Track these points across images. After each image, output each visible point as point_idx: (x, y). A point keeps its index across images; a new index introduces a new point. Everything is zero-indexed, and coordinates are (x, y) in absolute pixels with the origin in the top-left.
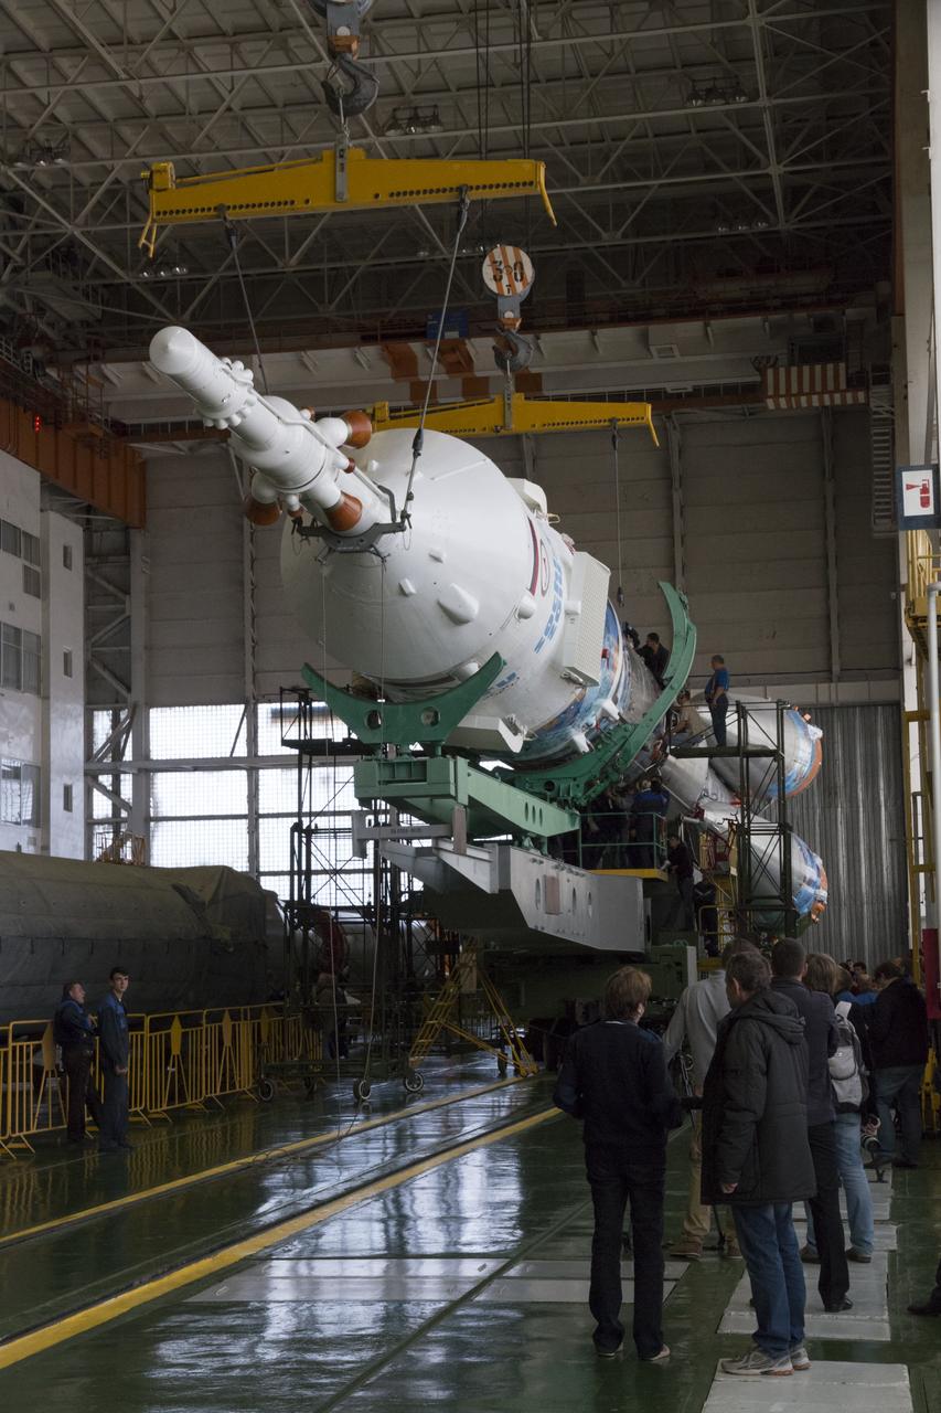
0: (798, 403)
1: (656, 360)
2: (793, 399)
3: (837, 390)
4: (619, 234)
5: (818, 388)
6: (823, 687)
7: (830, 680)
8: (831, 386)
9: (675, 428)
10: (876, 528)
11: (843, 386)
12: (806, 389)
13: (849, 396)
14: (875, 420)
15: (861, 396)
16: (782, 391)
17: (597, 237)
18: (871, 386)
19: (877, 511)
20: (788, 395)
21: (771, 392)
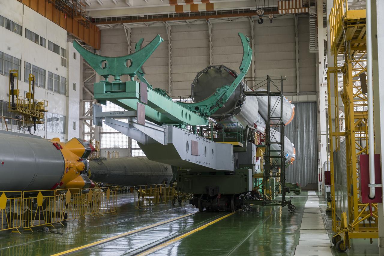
0: (288, 11)
2: (287, 10)
3: (300, 8)
5: (294, 7)
6: (294, 97)
7: (296, 95)
8: (298, 7)
9: (252, 21)
10: (310, 49)
11: (302, 6)
12: (291, 7)
13: (303, 9)
14: (311, 17)
15: (307, 9)
16: (284, 8)
18: (310, 7)
19: (311, 44)
20: (285, 9)
21: (280, 8)
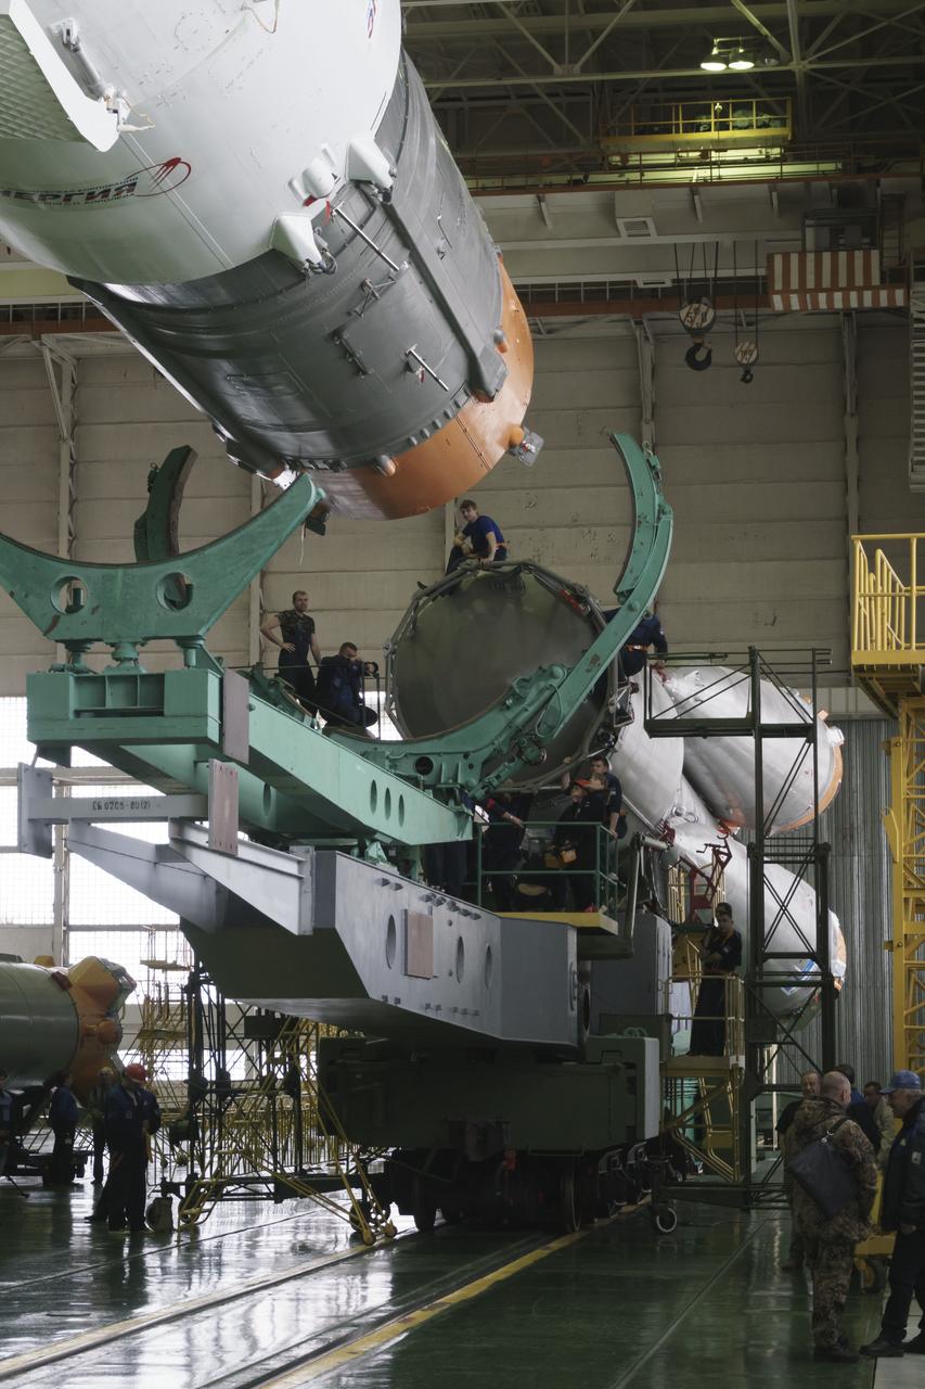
0: (815, 302)
1: (624, 240)
2: (808, 295)
3: (868, 286)
4: (578, 67)
5: (843, 283)
8: (859, 281)
9: (647, 338)
10: (914, 477)
11: (876, 281)
12: (826, 282)
13: (883, 294)
14: (918, 330)
15: (899, 294)
16: (795, 284)
17: (549, 71)
18: (913, 283)
19: (917, 453)
20: (802, 290)
21: (778, 286)
